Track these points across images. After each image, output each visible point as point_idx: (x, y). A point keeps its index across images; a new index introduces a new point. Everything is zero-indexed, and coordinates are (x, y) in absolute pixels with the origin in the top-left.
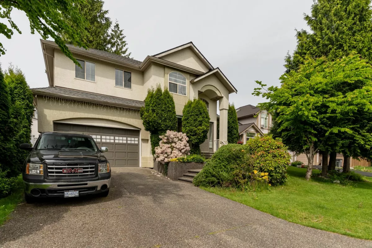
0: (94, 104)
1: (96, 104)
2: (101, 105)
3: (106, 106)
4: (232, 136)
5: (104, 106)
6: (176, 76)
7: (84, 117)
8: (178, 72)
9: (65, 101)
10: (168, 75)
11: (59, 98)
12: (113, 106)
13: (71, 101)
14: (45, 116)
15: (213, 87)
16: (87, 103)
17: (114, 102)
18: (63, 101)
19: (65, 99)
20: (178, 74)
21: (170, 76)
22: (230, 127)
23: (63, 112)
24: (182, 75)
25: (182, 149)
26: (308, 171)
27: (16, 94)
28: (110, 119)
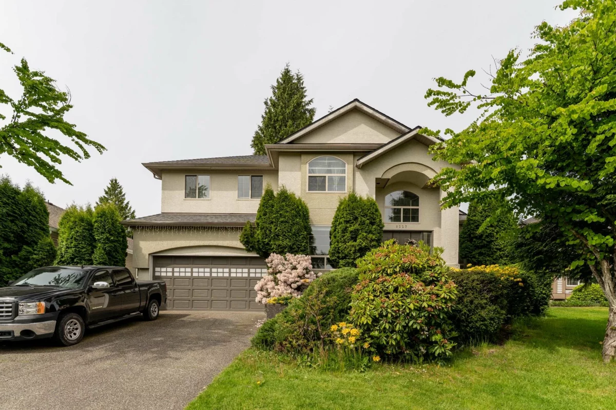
0: (195, 227)
1: (197, 227)
2: (204, 227)
3: (211, 227)
4: (492, 254)
5: (209, 229)
6: (324, 163)
7: (185, 246)
8: (327, 157)
9: (159, 228)
10: (308, 165)
11: (152, 227)
12: (221, 227)
13: (167, 228)
14: (141, 249)
15: (414, 165)
16: (186, 227)
17: (222, 221)
18: (157, 229)
19: (159, 227)
20: (326, 159)
21: (310, 166)
22: (484, 236)
23: (160, 243)
24: (336, 159)
25: (292, 283)
26: (607, 335)
27: (95, 228)
28: (219, 245)
